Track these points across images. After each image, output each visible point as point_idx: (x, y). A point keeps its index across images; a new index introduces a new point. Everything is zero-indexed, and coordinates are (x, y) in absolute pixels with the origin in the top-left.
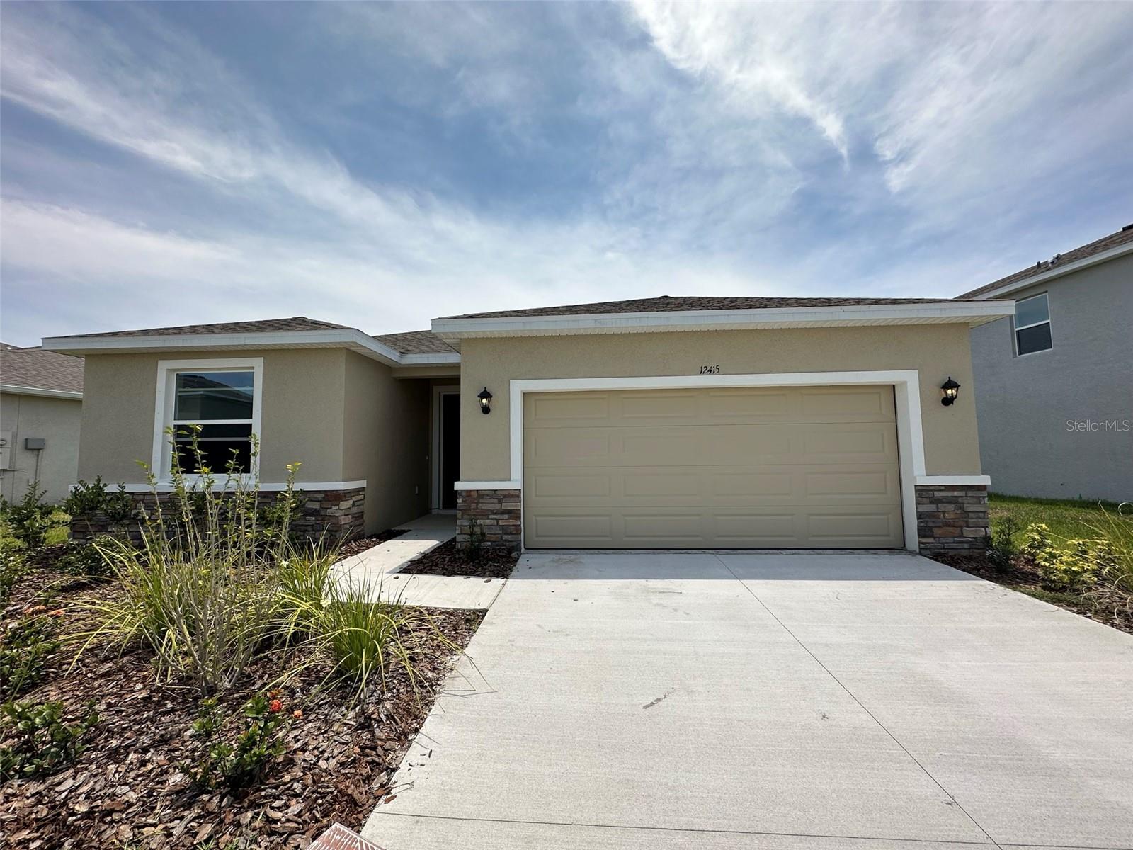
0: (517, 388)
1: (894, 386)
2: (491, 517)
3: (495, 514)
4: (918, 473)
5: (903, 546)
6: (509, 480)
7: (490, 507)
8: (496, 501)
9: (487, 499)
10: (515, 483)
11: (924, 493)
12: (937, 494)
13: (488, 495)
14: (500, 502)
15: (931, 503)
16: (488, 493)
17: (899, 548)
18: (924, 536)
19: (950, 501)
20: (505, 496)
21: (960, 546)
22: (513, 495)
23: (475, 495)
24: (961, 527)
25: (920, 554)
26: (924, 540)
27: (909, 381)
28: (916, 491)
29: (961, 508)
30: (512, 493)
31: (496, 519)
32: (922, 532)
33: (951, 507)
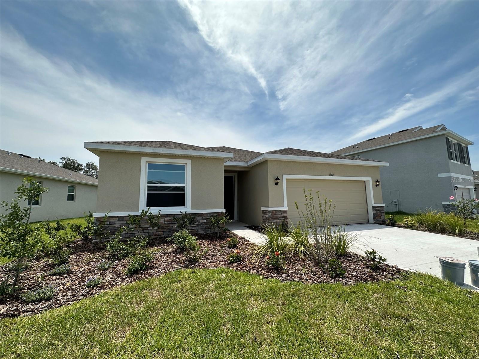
0: (285, 177)
1: (365, 181)
2: (279, 219)
3: (280, 218)
4: (372, 203)
5: (368, 222)
6: (284, 207)
7: (279, 216)
8: (280, 214)
9: (278, 213)
10: (285, 208)
11: (374, 208)
12: (376, 208)
13: (278, 212)
14: (282, 214)
15: (375, 211)
16: (278, 211)
17: (368, 223)
18: (375, 219)
19: (379, 210)
20: (283, 212)
21: (380, 221)
22: (285, 212)
23: (274, 212)
24: (381, 216)
25: (374, 223)
26: (375, 220)
27: (369, 180)
28: (373, 208)
29: (380, 212)
30: (285, 211)
31: (280, 220)
32: (374, 218)
33: (379, 212)
